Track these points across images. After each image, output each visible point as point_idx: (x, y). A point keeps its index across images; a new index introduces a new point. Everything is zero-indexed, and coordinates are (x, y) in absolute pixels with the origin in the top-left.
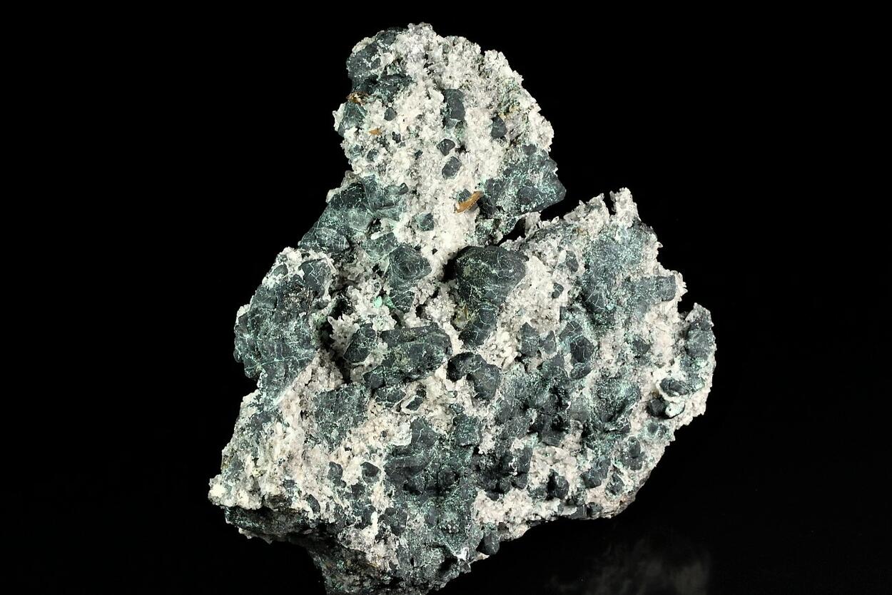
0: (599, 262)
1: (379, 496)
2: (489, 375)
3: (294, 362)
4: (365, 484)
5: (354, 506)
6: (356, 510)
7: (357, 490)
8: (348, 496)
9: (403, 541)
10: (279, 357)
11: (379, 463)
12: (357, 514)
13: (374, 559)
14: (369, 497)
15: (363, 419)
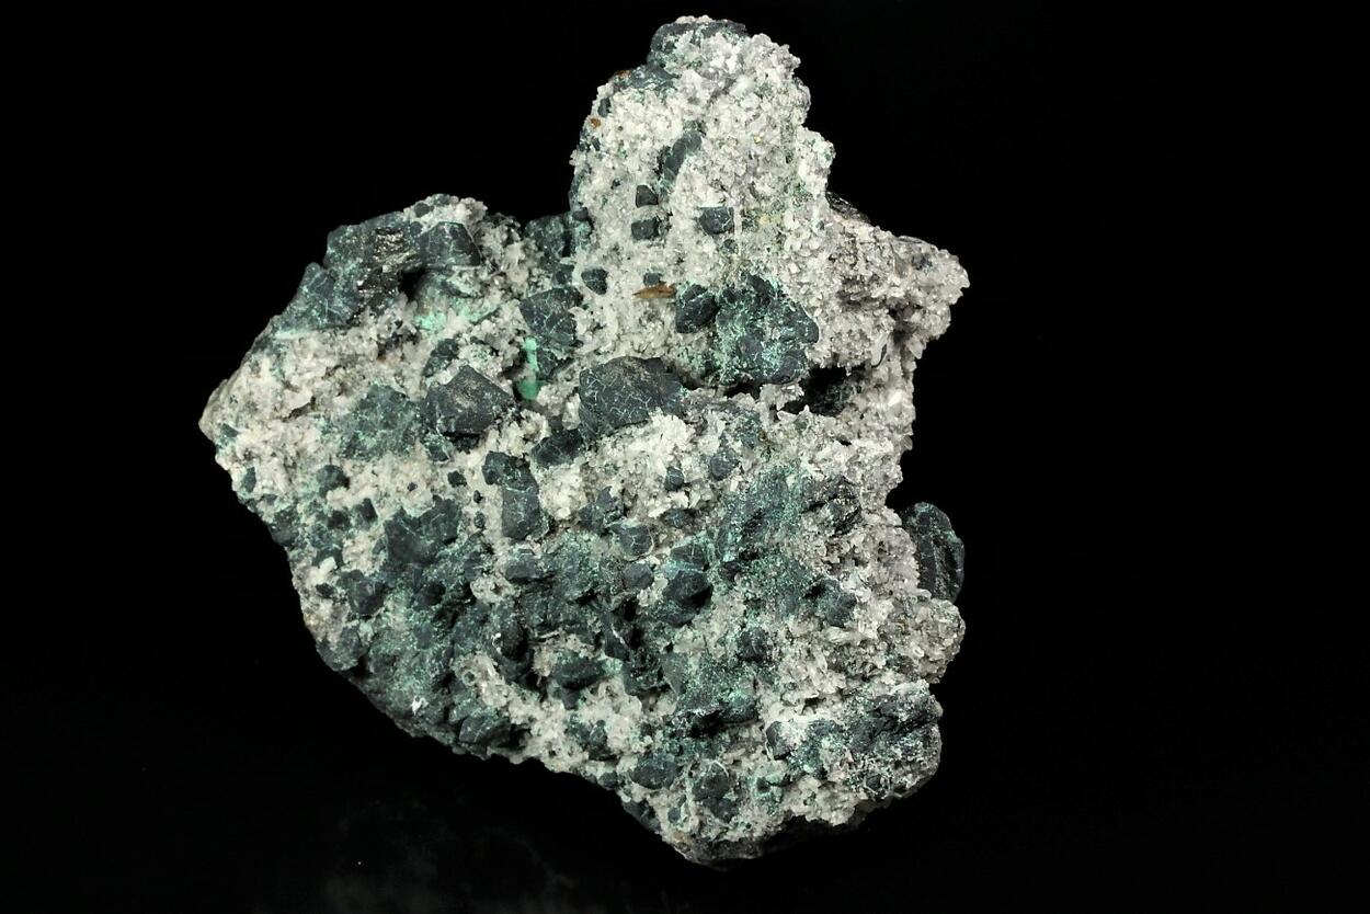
0: (762, 496)
1: (363, 552)
2: (522, 509)
3: (322, 306)
4: (353, 522)
5: (318, 531)
6: (317, 539)
7: (339, 520)
8: (321, 516)
9: (366, 629)
10: (311, 289)
11: (385, 514)
12: (314, 544)
13: (310, 612)
14: (344, 540)
15: (402, 450)
